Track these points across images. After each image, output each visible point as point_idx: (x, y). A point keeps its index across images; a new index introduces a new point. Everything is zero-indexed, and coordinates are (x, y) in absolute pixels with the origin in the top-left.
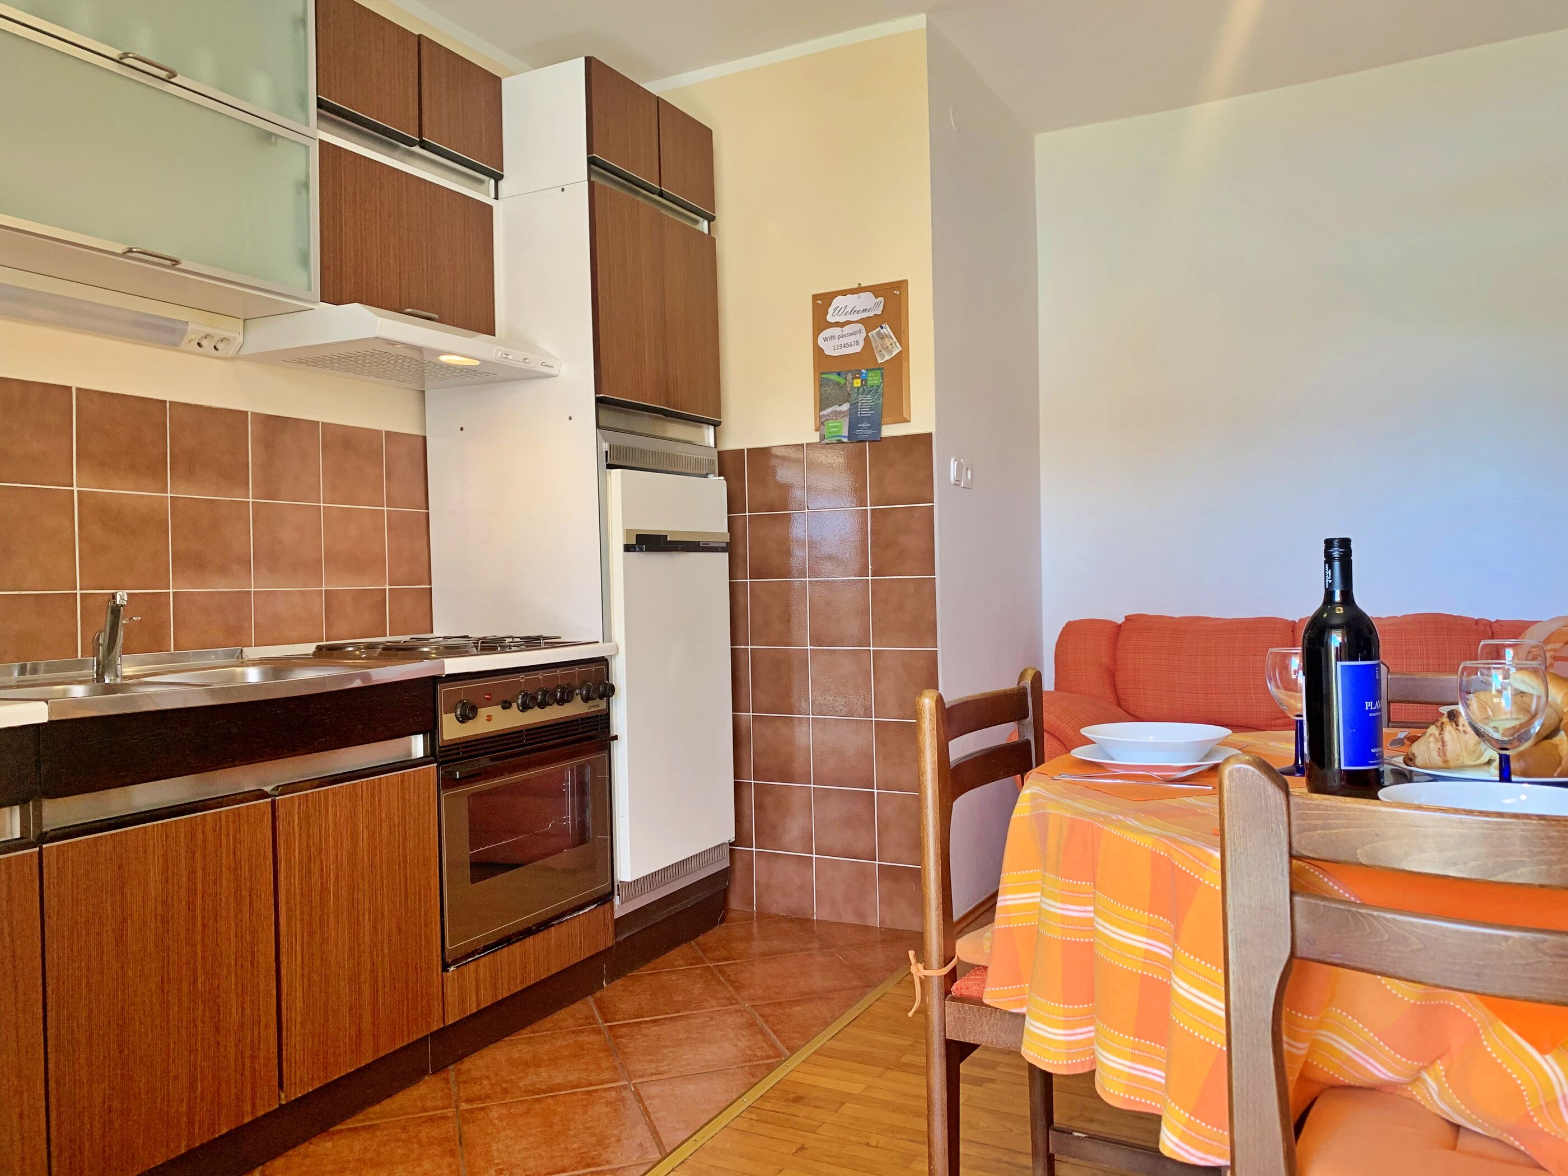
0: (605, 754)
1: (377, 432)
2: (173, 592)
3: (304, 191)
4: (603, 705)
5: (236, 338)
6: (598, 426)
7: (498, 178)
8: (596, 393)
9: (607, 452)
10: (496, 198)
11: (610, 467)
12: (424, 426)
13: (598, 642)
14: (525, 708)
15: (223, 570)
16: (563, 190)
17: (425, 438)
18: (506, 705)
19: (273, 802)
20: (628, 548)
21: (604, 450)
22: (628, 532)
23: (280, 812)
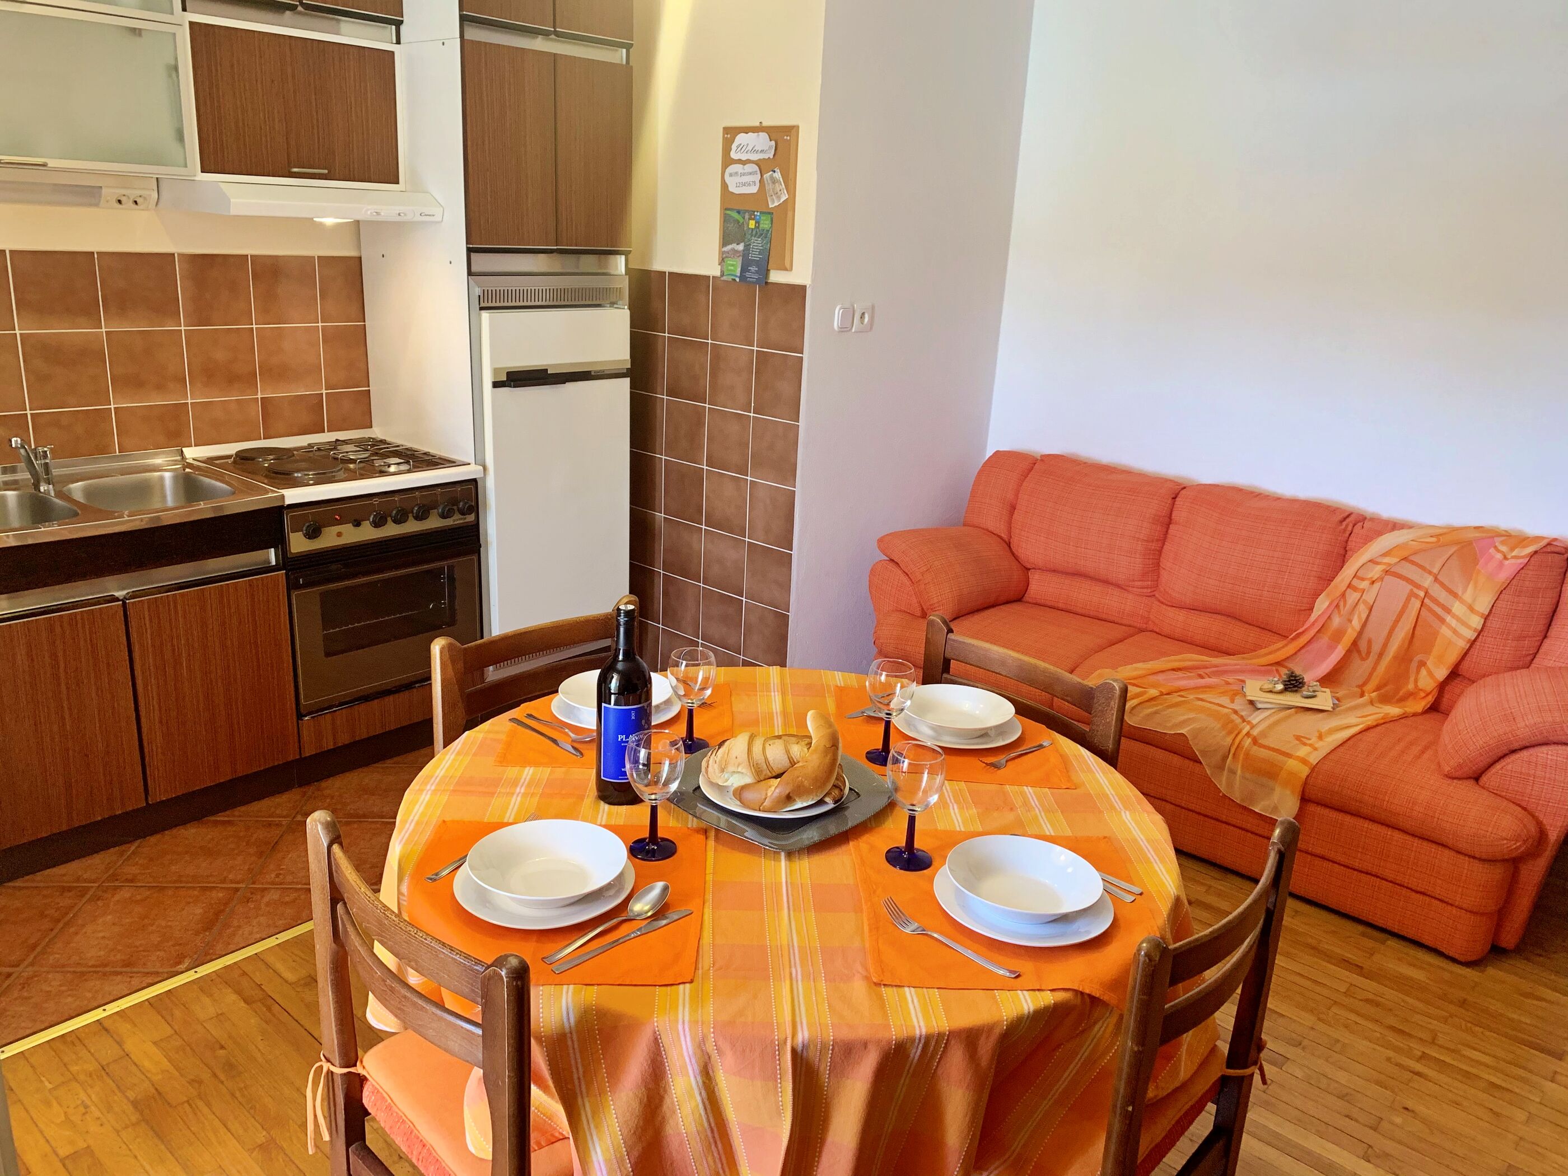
0: (475, 558)
1: (310, 259)
2: (115, 408)
3: (174, 75)
4: (471, 518)
5: (151, 195)
6: (470, 273)
7: (398, 24)
8: (467, 243)
9: (479, 296)
10: (398, 42)
11: (481, 309)
12: (359, 247)
13: (469, 464)
14: (378, 524)
15: (160, 387)
16: (443, 44)
17: (360, 258)
18: (357, 524)
19: (124, 604)
20: (496, 385)
21: (477, 294)
22: (496, 371)
23: (131, 613)
